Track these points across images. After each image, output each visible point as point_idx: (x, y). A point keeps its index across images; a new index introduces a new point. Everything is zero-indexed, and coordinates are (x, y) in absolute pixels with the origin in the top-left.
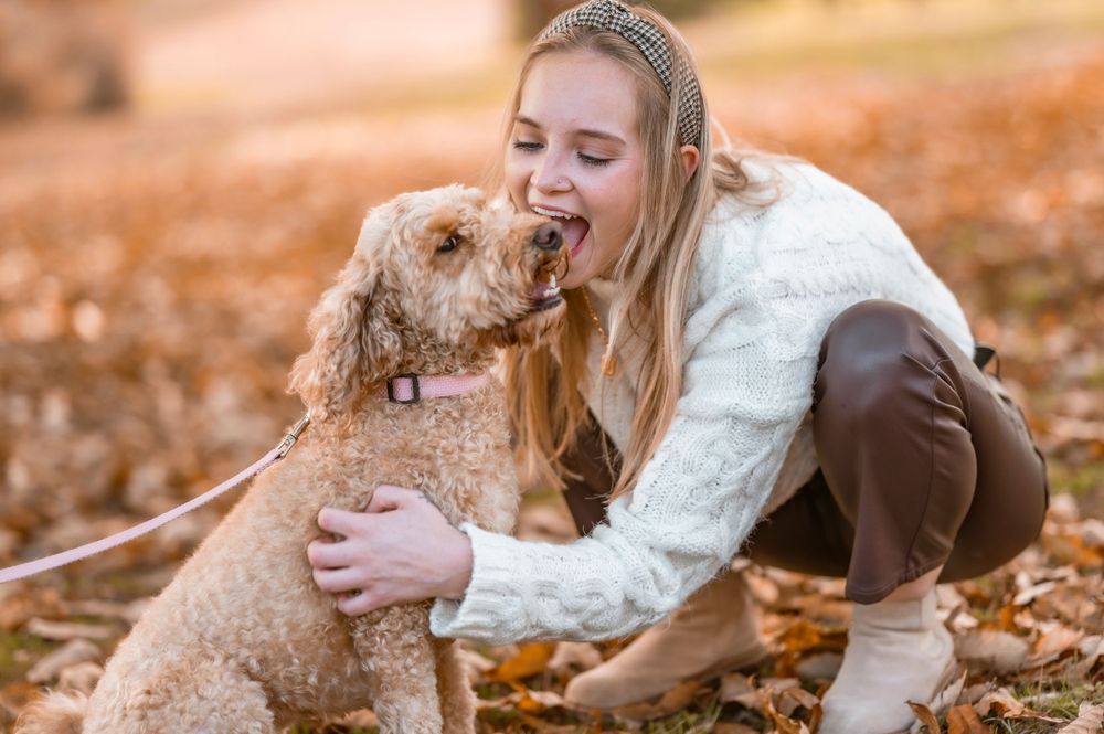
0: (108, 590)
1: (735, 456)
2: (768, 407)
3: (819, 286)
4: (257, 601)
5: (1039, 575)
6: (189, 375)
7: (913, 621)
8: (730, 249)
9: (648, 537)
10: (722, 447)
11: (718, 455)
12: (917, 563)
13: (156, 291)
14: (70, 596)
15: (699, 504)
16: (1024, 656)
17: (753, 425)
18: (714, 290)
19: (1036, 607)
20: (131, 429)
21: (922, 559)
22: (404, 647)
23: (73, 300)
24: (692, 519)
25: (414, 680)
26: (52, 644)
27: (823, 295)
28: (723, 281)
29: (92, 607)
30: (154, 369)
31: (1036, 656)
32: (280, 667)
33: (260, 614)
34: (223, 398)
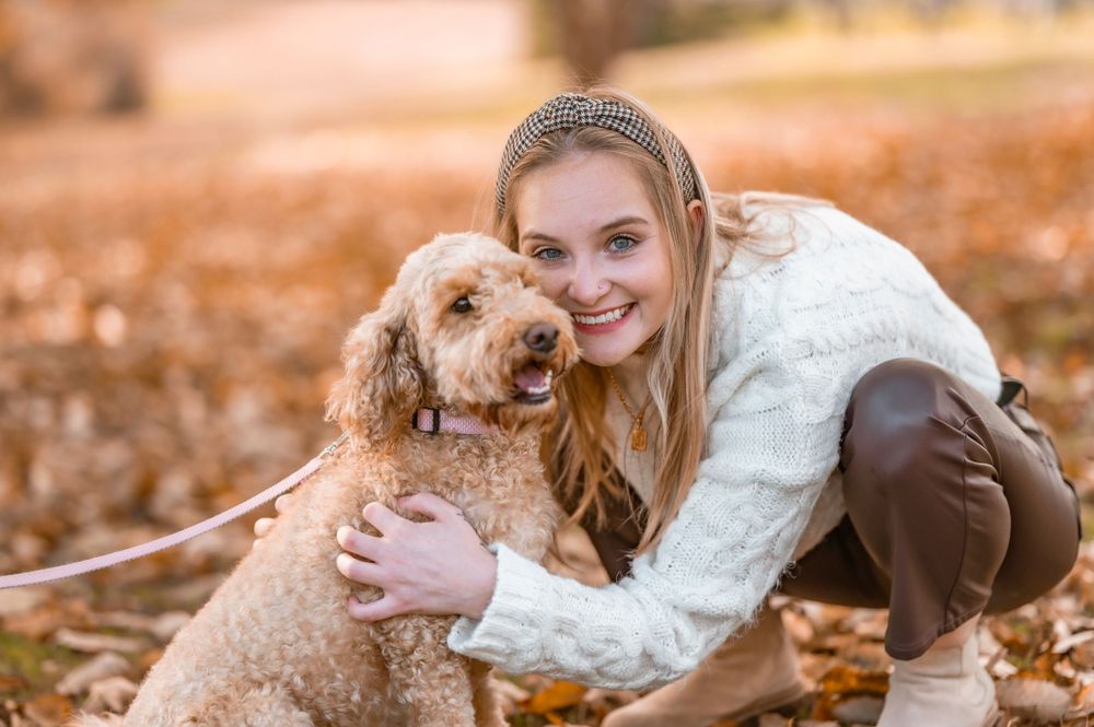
0: (135, 601)
1: (762, 520)
2: (796, 472)
3: (844, 339)
4: (296, 614)
5: (1077, 623)
6: (211, 384)
7: (954, 668)
8: (750, 307)
9: (672, 596)
10: (747, 511)
11: (744, 520)
12: (956, 614)
13: (177, 298)
14: (97, 607)
15: (724, 567)
16: (1067, 706)
17: (781, 489)
18: (737, 352)
19: (1075, 656)
20: (154, 438)
21: (961, 609)
22: (441, 677)
23: (95, 303)
24: (716, 581)
25: (453, 710)
26: (80, 656)
27: (848, 348)
28: (745, 341)
29: (120, 619)
30: (176, 375)
31: (1080, 707)
32: (324, 682)
33: (300, 627)
34: (245, 408)
